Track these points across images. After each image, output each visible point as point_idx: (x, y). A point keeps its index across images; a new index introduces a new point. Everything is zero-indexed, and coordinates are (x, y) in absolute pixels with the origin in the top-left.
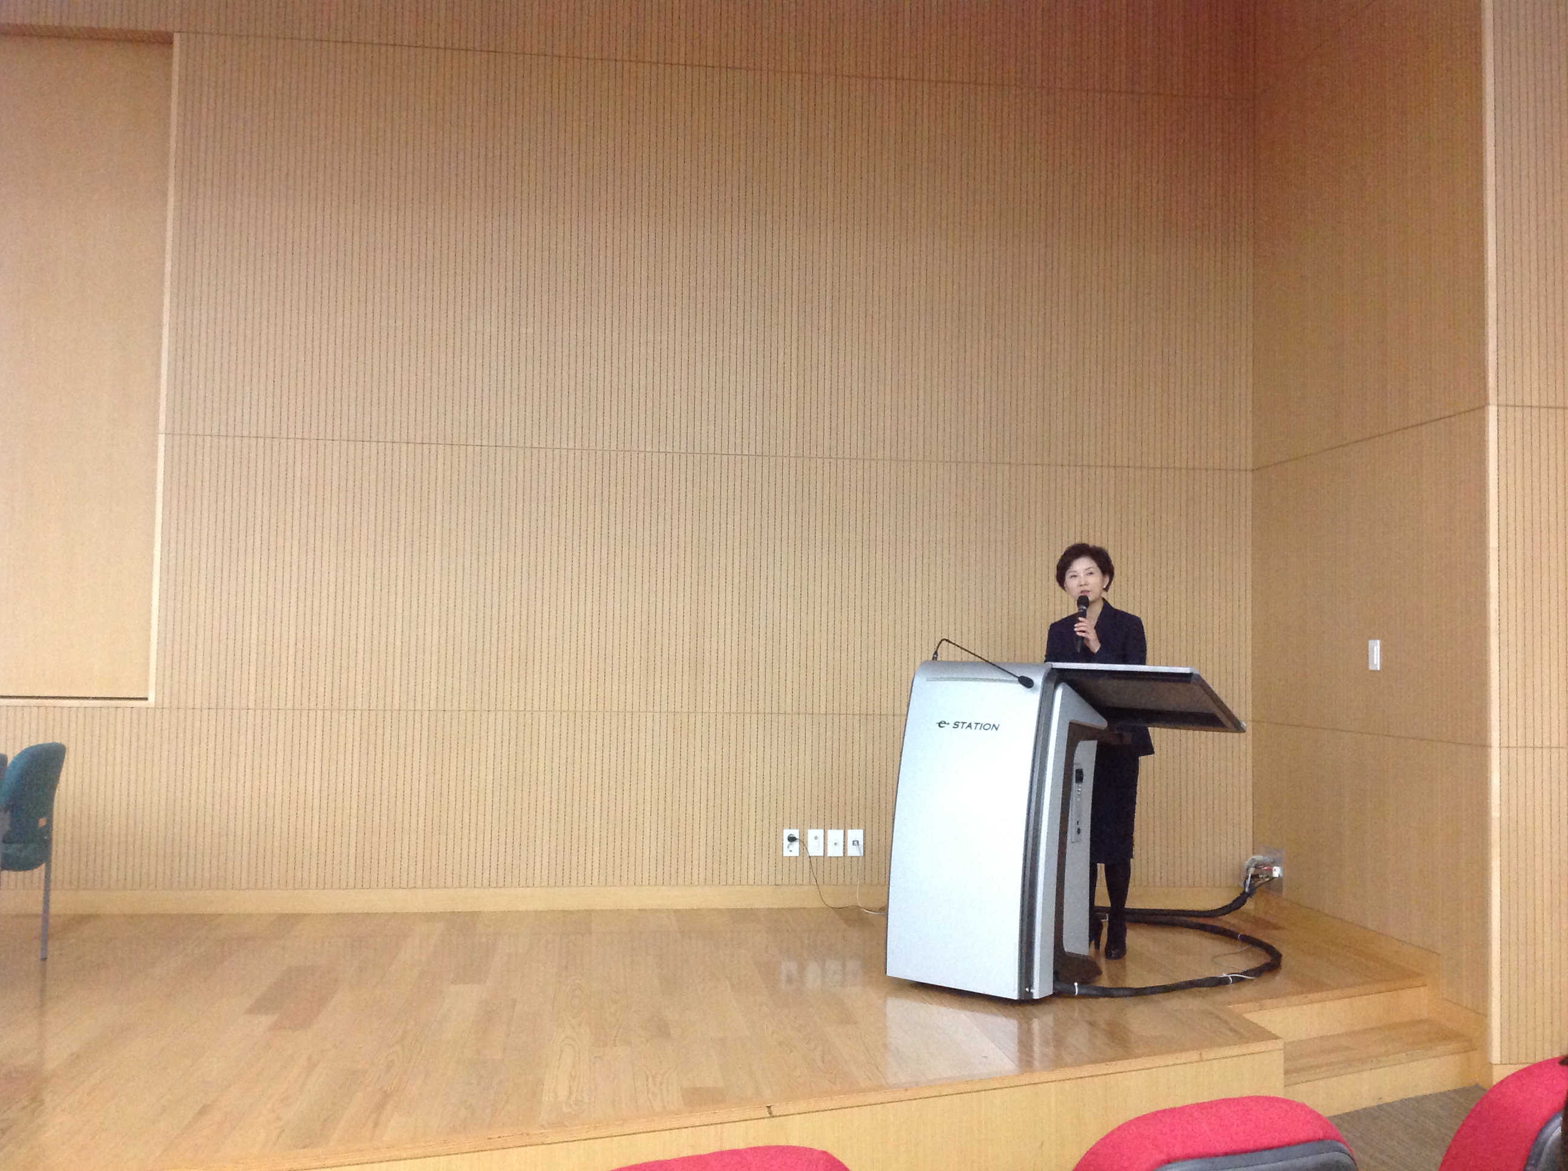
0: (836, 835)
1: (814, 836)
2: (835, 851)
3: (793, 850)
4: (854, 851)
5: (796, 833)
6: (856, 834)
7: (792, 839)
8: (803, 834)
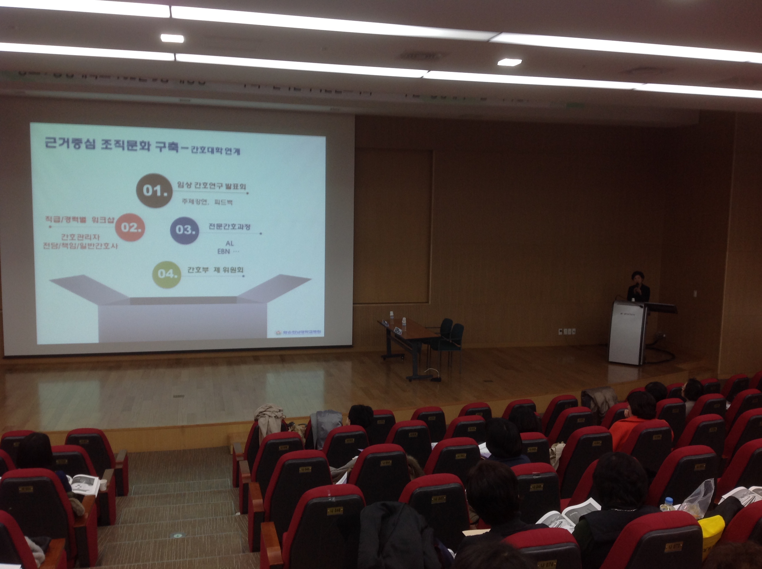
0: (570, 330)
1: (565, 331)
2: (570, 333)
3: (560, 333)
4: (574, 333)
5: (561, 330)
6: (574, 330)
7: (561, 331)
8: (563, 329)
